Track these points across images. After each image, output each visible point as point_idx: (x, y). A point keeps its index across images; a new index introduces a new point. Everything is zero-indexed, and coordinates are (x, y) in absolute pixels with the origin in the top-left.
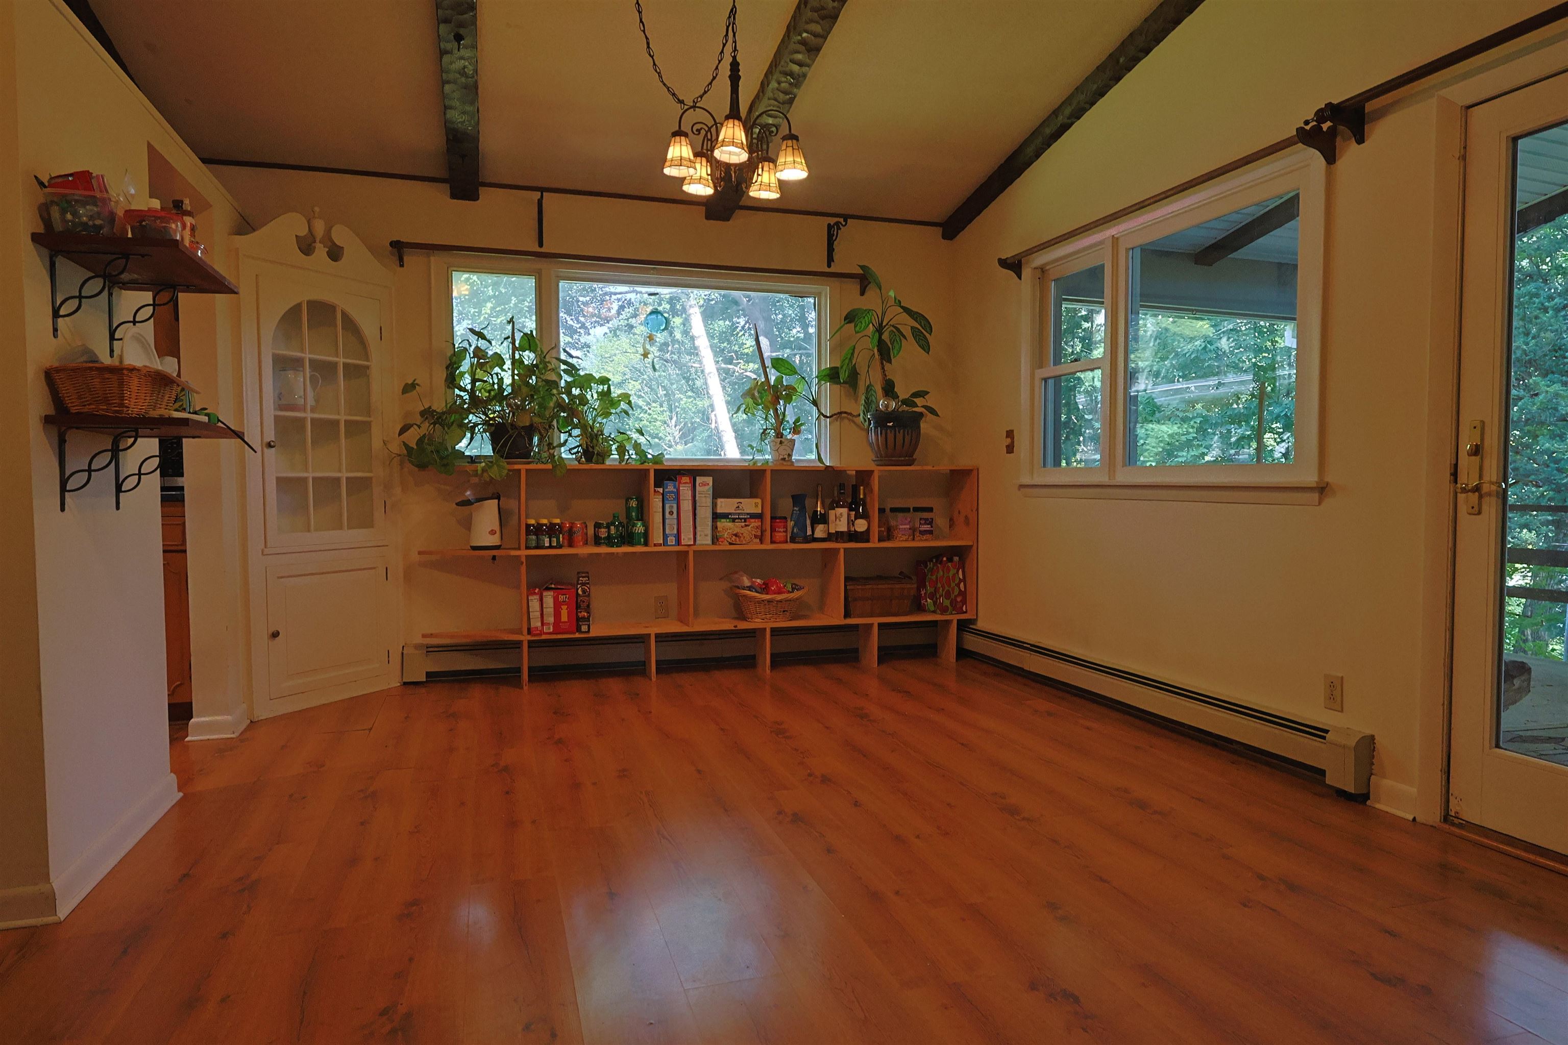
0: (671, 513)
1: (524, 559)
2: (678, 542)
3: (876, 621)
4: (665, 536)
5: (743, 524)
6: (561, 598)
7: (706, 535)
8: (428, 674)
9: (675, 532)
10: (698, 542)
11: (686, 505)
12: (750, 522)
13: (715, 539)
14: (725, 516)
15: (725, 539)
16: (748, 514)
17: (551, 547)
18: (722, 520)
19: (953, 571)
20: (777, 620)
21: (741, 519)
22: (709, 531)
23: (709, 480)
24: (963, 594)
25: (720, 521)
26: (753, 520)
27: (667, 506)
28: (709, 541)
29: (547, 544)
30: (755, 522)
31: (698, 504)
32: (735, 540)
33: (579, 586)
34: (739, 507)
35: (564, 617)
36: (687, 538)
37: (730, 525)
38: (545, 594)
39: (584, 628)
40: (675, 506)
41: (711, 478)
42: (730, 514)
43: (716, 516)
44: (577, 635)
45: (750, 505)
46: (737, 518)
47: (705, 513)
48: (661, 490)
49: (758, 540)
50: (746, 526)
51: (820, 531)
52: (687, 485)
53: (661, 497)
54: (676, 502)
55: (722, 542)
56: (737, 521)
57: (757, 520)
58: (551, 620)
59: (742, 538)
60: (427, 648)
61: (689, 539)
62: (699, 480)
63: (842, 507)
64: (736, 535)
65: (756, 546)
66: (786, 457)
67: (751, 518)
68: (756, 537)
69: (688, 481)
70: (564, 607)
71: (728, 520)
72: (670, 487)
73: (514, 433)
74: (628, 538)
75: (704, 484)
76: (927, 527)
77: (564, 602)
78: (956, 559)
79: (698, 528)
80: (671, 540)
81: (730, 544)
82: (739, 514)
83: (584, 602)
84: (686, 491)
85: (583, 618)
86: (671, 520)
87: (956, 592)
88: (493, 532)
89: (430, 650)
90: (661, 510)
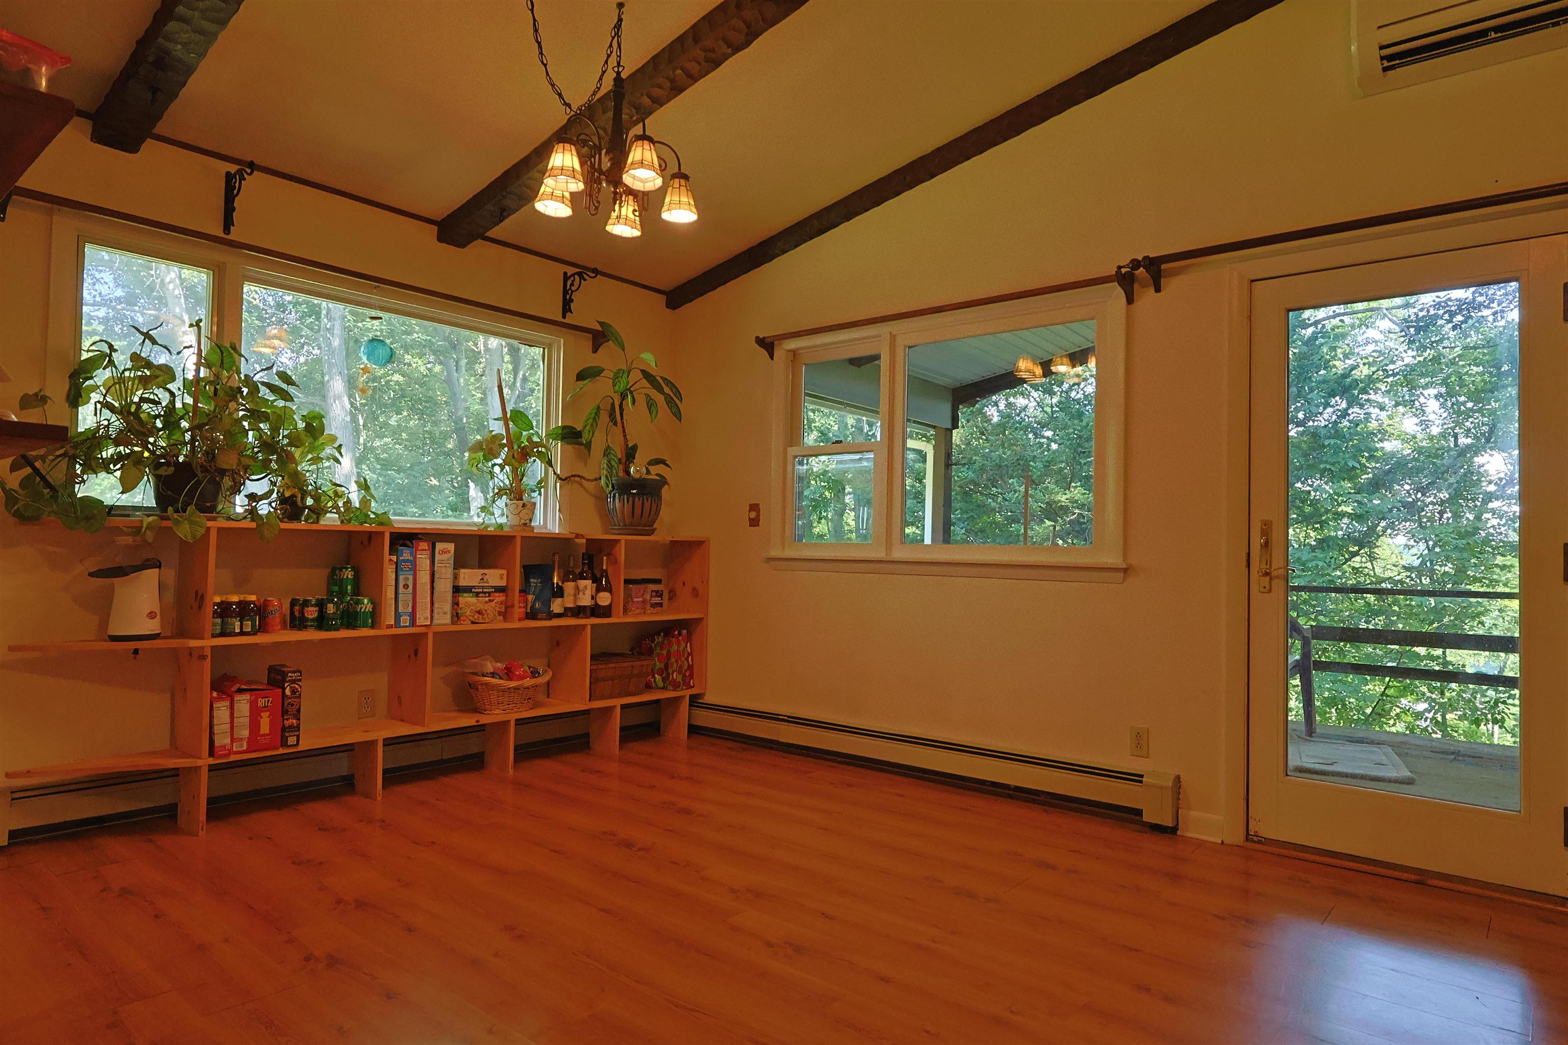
0: (406, 586)
1: (208, 652)
2: (413, 623)
3: (618, 702)
4: (397, 615)
5: (487, 599)
6: (261, 702)
7: (445, 613)
8: (13, 834)
9: (410, 610)
10: (435, 622)
11: (424, 578)
12: (494, 596)
13: (456, 617)
14: (468, 590)
15: (467, 617)
16: (492, 587)
17: (242, 633)
18: (465, 595)
19: (683, 645)
20: (520, 710)
21: (485, 593)
22: (448, 607)
23: (451, 547)
24: (690, 667)
25: (462, 597)
26: (498, 594)
27: (401, 578)
28: (447, 619)
29: (237, 630)
30: (499, 596)
31: (437, 576)
32: (478, 618)
33: (286, 685)
34: (483, 579)
35: (265, 728)
36: (423, 618)
37: (474, 600)
38: (237, 697)
39: (292, 740)
40: (411, 578)
41: (453, 544)
42: (474, 587)
43: (457, 590)
44: (281, 751)
45: (495, 577)
46: (480, 593)
47: (444, 586)
48: (394, 558)
49: (501, 618)
50: (490, 601)
51: (557, 606)
52: (425, 552)
53: (394, 567)
54: (412, 572)
55: (464, 621)
56: (480, 595)
57: (501, 594)
58: (246, 733)
59: (485, 616)
60: (12, 793)
61: (426, 618)
62: (439, 546)
63: (585, 579)
64: (479, 612)
65: (501, 625)
66: (527, 522)
67: (495, 592)
68: (500, 613)
69: (426, 548)
70: (265, 715)
71: (471, 595)
72: (406, 554)
73: (205, 477)
74: (350, 619)
75: (443, 552)
76: (657, 600)
77: (265, 707)
78: (684, 632)
79: (436, 605)
80: (405, 620)
81: (473, 623)
82: (483, 587)
83: (293, 705)
84: (423, 560)
85: (291, 727)
86: (405, 596)
87: (686, 667)
88: (152, 615)
89: (19, 795)
90: (394, 583)
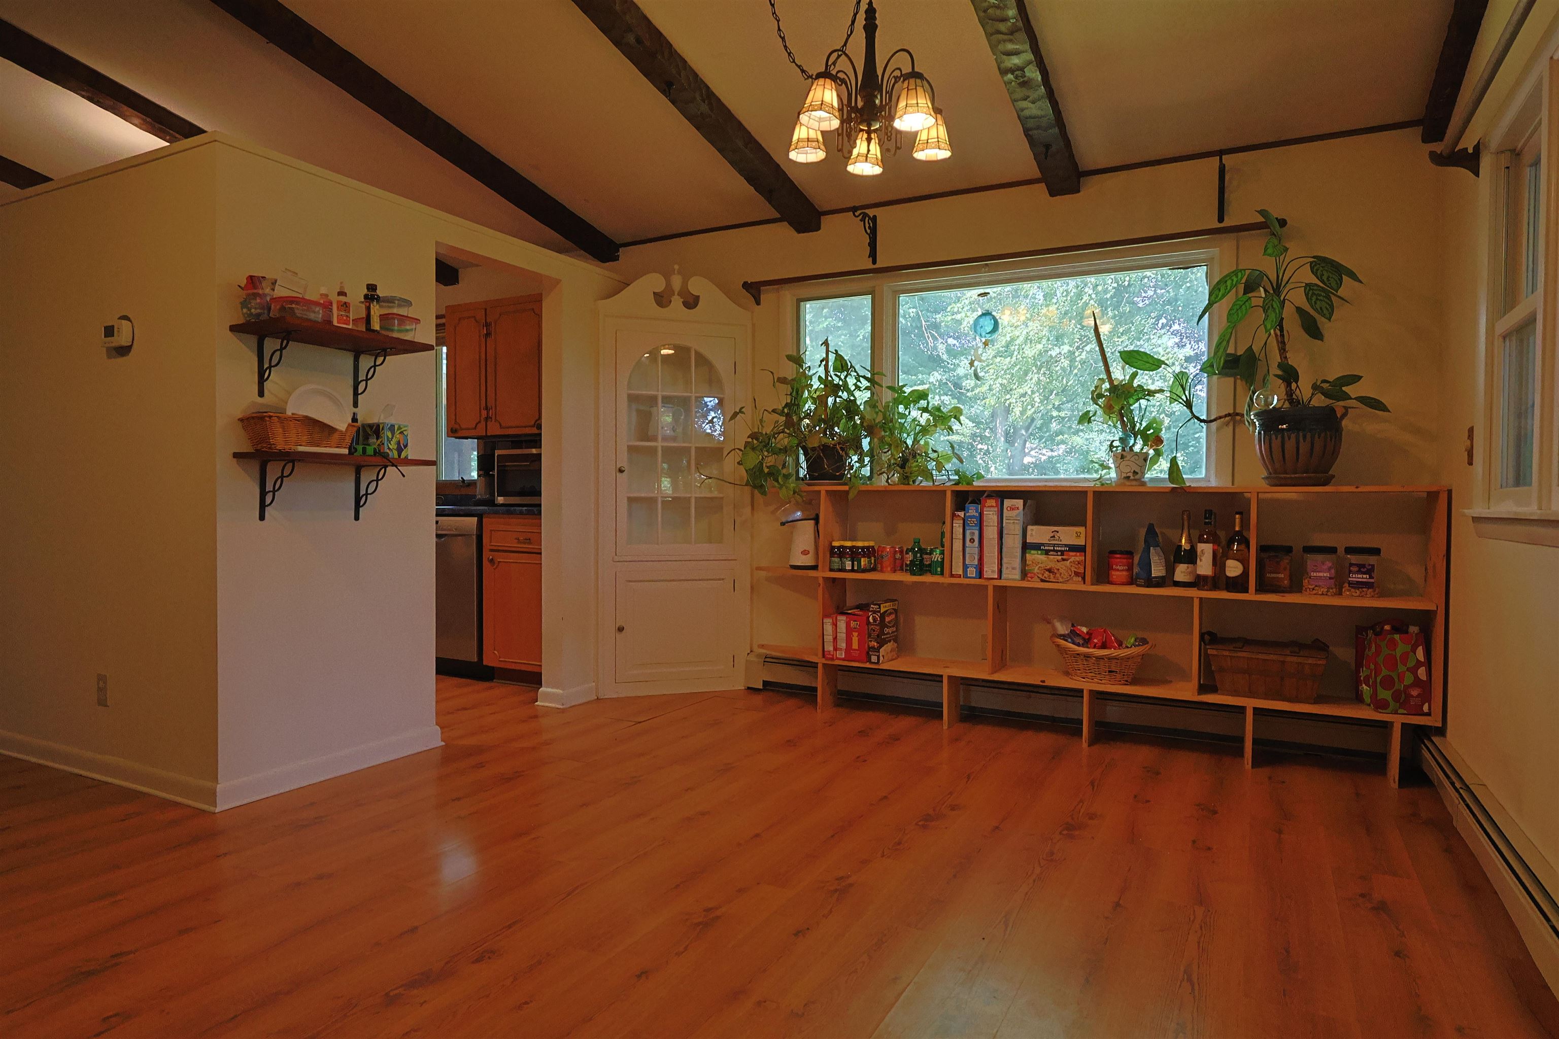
0: (972, 540)
1: (821, 581)
2: (980, 574)
3: (1250, 703)
4: (965, 567)
5: (1060, 557)
6: (853, 624)
7: (1014, 568)
8: (766, 683)
9: (976, 562)
10: (1004, 576)
11: (991, 533)
12: (1069, 555)
13: (1024, 574)
14: (1037, 547)
15: (1035, 574)
16: (1066, 545)
17: (853, 570)
18: (1033, 552)
19: (1402, 648)
20: (1103, 681)
21: (1057, 551)
22: (1017, 563)
23: (1019, 503)
24: (1424, 685)
25: (1030, 553)
26: (1073, 554)
27: (968, 532)
28: (1017, 575)
29: (849, 567)
30: (1076, 556)
31: (1005, 532)
32: (1049, 576)
33: (870, 614)
34: (1054, 537)
35: (855, 645)
36: (990, 570)
37: (1043, 557)
38: (839, 618)
39: (874, 659)
40: (977, 533)
41: (1022, 501)
42: (1043, 544)
43: (1026, 547)
44: (868, 665)
45: (1069, 535)
46: (1051, 550)
47: (1013, 543)
48: (962, 514)
49: (1080, 579)
50: (1063, 560)
51: (1182, 572)
52: (992, 509)
53: (962, 522)
54: (978, 528)
55: (1032, 578)
56: (1051, 553)
57: (1078, 554)
58: (844, 645)
59: (1058, 575)
60: (766, 657)
61: (993, 572)
62: (1007, 503)
63: (1206, 542)
64: (1050, 570)
65: (1076, 585)
66: (1131, 475)
67: (1069, 551)
68: (1077, 574)
69: (994, 504)
70: (855, 634)
71: (1039, 552)
72: (972, 511)
74: (920, 567)
75: (1012, 509)
76: (1364, 578)
77: (855, 628)
78: (1413, 628)
79: (1005, 560)
80: (972, 572)
81: (1042, 581)
82: (1054, 545)
83: (874, 631)
84: (991, 516)
85: (873, 647)
86: (973, 549)
88: (805, 553)
89: (769, 660)
90: (961, 537)
